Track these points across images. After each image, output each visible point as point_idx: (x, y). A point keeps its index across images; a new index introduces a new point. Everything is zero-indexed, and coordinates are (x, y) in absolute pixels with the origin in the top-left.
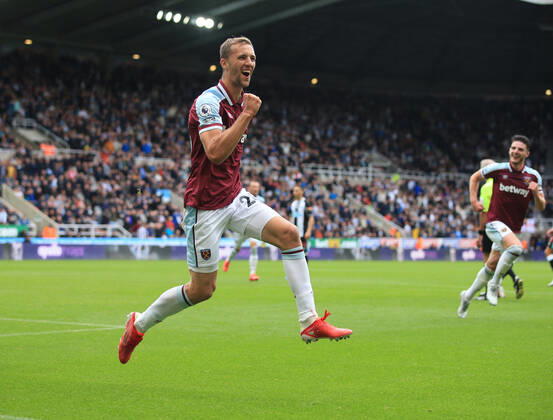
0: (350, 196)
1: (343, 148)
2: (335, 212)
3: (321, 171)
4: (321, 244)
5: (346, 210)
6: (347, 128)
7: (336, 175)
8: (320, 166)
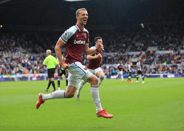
0: (13, 61)
1: (11, 47)
2: (9, 66)
3: (4, 54)
4: (4, 76)
5: (12, 66)
6: (12, 40)
7: (8, 55)
8: (4, 52)
